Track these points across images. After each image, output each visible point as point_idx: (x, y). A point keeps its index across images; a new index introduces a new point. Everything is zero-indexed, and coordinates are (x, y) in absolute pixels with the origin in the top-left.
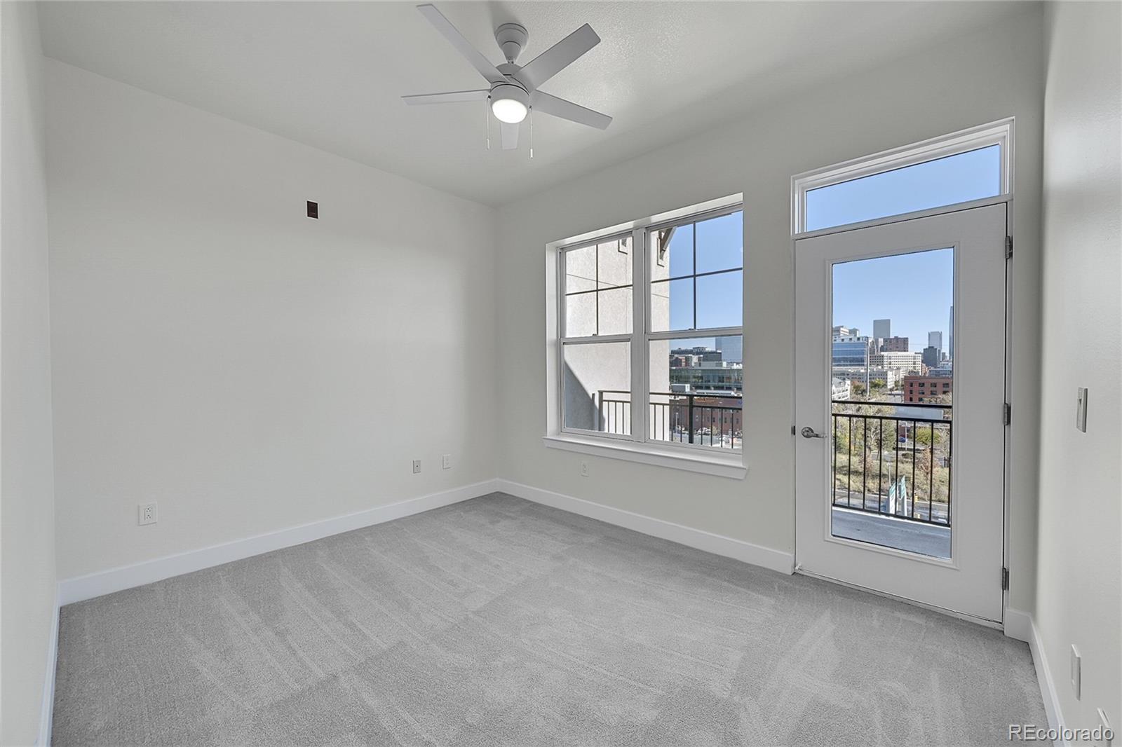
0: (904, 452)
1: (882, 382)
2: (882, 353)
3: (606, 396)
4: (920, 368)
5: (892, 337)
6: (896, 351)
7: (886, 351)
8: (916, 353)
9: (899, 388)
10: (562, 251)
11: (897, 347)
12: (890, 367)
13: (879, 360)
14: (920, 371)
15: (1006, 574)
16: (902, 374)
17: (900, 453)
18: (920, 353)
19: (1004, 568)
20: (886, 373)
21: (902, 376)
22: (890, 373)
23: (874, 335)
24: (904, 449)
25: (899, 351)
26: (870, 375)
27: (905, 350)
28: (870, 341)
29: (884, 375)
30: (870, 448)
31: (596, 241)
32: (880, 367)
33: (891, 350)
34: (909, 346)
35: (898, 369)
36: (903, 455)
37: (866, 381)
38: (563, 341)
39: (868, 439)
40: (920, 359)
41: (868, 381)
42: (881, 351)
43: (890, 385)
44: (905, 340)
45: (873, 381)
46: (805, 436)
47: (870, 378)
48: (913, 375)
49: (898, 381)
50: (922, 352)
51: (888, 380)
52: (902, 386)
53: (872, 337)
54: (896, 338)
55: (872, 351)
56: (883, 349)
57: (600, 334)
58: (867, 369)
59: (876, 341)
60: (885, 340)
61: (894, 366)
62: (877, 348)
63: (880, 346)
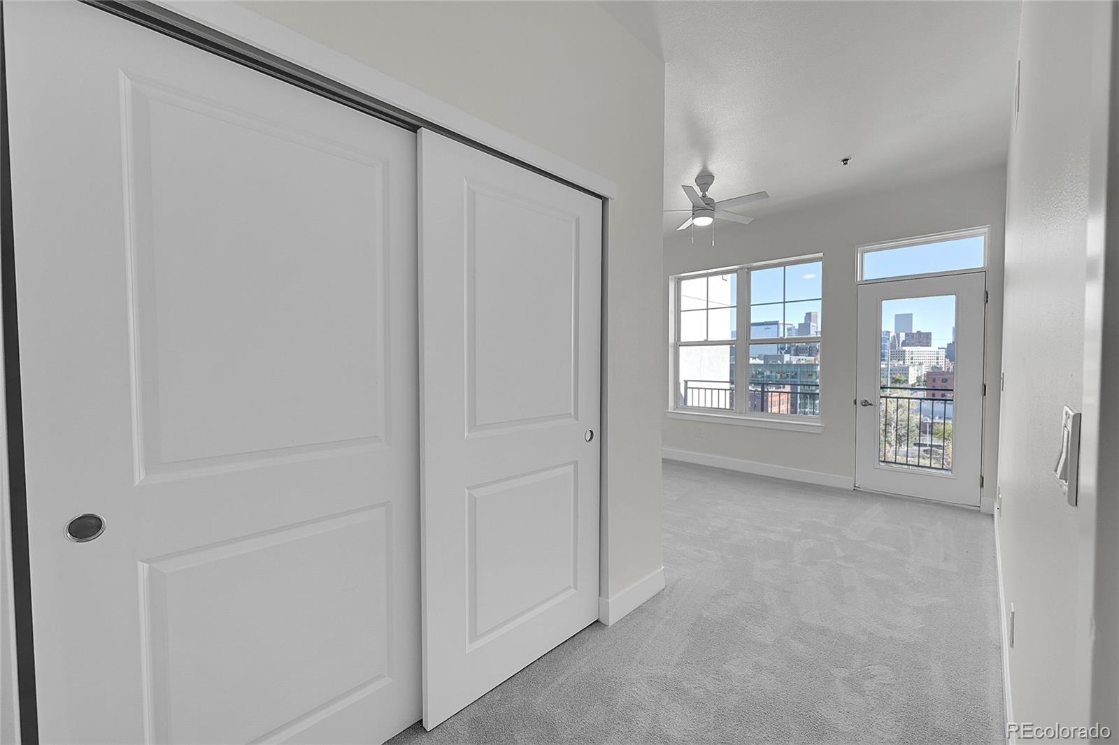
0: (926, 448)
1: (903, 378)
2: (904, 348)
3: (690, 384)
4: (943, 364)
5: (914, 331)
6: (918, 346)
7: (908, 345)
8: (939, 348)
9: (921, 383)
10: (679, 281)
11: (920, 342)
12: (912, 362)
13: (900, 355)
14: (943, 366)
15: (982, 478)
16: (924, 370)
17: (922, 449)
18: (943, 348)
19: (981, 476)
20: (907, 369)
21: (924, 372)
22: (911, 369)
23: (896, 329)
24: (925, 445)
25: (921, 346)
26: (891, 370)
27: (928, 344)
28: (891, 335)
29: (905, 371)
30: (890, 444)
31: (707, 275)
32: (901, 362)
33: (913, 345)
34: (932, 340)
35: (921, 364)
36: (925, 451)
37: (887, 377)
38: (679, 344)
39: (888, 434)
40: (943, 353)
41: (889, 376)
42: (902, 346)
43: (912, 380)
44: (928, 335)
45: (894, 376)
46: (863, 405)
47: (891, 374)
48: (936, 370)
49: (920, 377)
50: (946, 347)
51: (910, 376)
52: (925, 381)
53: (894, 331)
54: (919, 332)
55: (893, 346)
56: (904, 344)
57: (709, 340)
58: (888, 364)
59: (898, 335)
60: (907, 335)
61: (916, 362)
62: (899, 342)
63: (901, 341)
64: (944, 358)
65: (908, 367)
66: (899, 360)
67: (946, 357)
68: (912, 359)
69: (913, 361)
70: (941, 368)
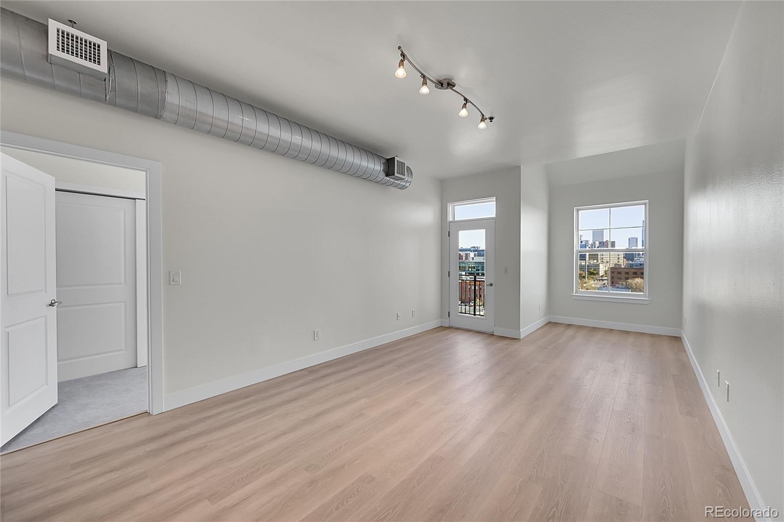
64: (622, 258)
65: (599, 264)
66: (594, 260)
67: (624, 257)
68: (602, 259)
69: (603, 260)
70: (621, 265)
